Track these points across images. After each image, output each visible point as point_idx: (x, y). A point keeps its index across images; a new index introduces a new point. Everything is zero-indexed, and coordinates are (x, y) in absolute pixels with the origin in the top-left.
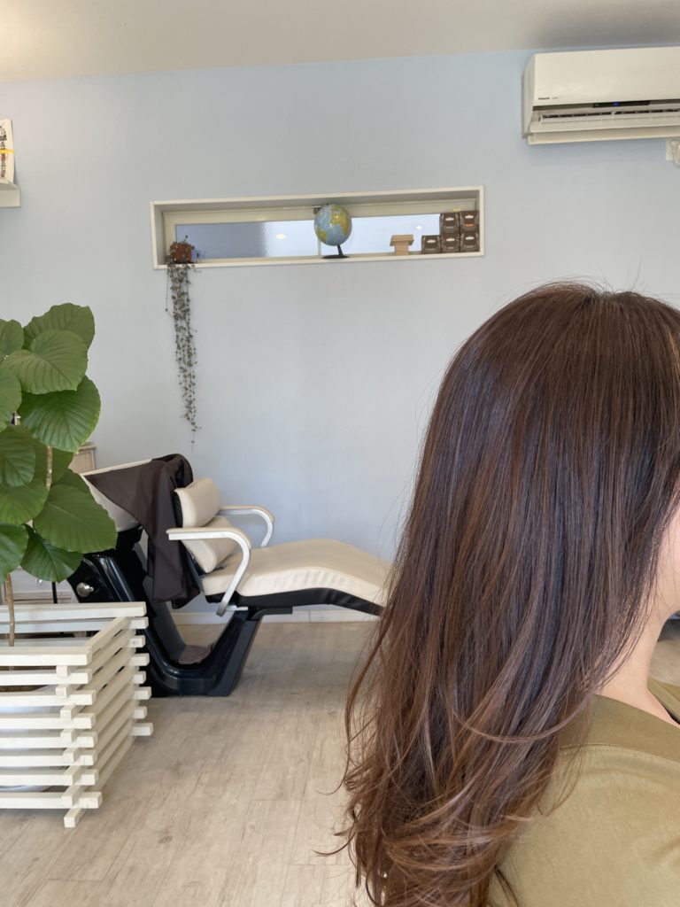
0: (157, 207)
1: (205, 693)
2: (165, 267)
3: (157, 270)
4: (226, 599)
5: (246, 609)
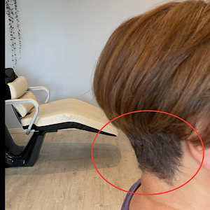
5: (38, 131)
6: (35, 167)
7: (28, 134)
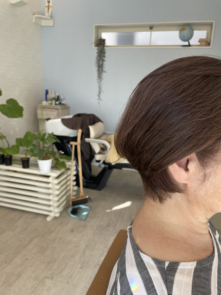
0: (96, 26)
1: (94, 188)
2: (97, 48)
3: (94, 49)
4: (101, 162)
5: (107, 166)
6: (102, 192)
7: (100, 166)
